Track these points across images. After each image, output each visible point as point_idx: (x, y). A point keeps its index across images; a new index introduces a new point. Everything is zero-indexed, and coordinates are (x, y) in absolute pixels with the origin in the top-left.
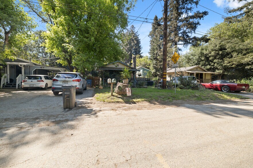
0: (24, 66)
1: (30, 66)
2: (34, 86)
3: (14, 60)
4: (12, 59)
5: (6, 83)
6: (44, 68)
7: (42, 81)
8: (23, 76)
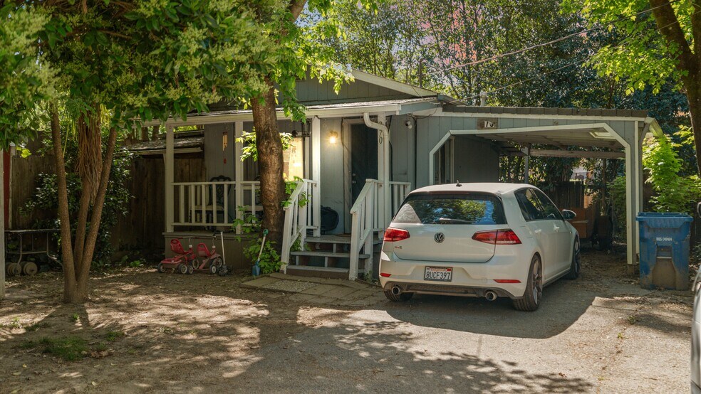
0: (391, 119)
1: (416, 120)
2: (458, 280)
3: (344, 84)
4: (332, 81)
5: (304, 235)
6: (495, 123)
7: (510, 237)
8: (381, 190)
